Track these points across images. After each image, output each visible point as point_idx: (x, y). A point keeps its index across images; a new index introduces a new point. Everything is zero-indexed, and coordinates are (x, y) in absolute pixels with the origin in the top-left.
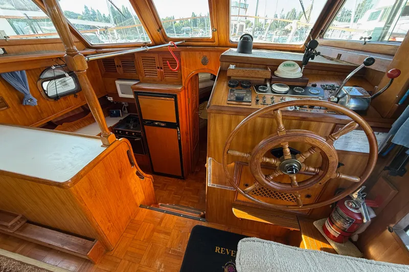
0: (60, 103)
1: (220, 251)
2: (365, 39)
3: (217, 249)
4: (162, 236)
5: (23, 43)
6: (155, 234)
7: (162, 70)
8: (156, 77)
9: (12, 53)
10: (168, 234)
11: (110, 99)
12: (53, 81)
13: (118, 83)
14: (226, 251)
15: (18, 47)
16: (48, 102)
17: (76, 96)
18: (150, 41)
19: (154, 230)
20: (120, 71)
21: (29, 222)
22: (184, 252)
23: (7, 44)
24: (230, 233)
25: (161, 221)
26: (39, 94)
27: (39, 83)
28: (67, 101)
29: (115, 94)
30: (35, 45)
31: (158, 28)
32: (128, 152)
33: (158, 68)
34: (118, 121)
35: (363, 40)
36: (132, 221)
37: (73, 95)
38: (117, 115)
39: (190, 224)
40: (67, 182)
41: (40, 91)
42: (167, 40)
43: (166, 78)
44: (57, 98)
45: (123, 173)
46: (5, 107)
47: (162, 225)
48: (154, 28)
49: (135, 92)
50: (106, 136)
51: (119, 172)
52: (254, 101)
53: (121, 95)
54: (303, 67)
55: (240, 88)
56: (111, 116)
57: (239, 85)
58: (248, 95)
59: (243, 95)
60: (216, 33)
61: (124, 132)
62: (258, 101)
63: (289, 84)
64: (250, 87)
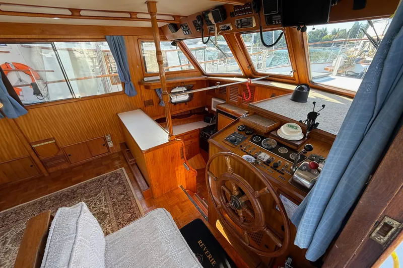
0: (176, 106)
1: (201, 244)
3: (200, 242)
4: (179, 210)
6: (177, 206)
7: (241, 98)
8: (236, 101)
10: (182, 211)
11: (207, 109)
13: (213, 100)
14: (204, 247)
16: (171, 105)
17: (186, 104)
18: (241, 73)
19: (177, 204)
20: (217, 91)
21: (136, 164)
22: (182, 227)
24: (217, 241)
25: (184, 202)
29: (210, 107)
31: (249, 65)
32: (182, 149)
33: (239, 95)
34: (206, 126)
36: (171, 191)
38: (208, 121)
39: (197, 215)
40: (144, 151)
42: (255, 74)
43: (243, 104)
44: (176, 103)
45: (175, 160)
46: (152, 104)
47: (183, 204)
48: (245, 65)
49: (217, 110)
50: (171, 135)
51: (172, 158)
52: (239, 146)
53: (213, 108)
54: (307, 133)
55: (243, 133)
56: (205, 121)
57: (244, 130)
58: (240, 140)
59: (238, 139)
60: (296, 73)
61: (205, 135)
62: (241, 146)
63: (282, 143)
64: (251, 134)
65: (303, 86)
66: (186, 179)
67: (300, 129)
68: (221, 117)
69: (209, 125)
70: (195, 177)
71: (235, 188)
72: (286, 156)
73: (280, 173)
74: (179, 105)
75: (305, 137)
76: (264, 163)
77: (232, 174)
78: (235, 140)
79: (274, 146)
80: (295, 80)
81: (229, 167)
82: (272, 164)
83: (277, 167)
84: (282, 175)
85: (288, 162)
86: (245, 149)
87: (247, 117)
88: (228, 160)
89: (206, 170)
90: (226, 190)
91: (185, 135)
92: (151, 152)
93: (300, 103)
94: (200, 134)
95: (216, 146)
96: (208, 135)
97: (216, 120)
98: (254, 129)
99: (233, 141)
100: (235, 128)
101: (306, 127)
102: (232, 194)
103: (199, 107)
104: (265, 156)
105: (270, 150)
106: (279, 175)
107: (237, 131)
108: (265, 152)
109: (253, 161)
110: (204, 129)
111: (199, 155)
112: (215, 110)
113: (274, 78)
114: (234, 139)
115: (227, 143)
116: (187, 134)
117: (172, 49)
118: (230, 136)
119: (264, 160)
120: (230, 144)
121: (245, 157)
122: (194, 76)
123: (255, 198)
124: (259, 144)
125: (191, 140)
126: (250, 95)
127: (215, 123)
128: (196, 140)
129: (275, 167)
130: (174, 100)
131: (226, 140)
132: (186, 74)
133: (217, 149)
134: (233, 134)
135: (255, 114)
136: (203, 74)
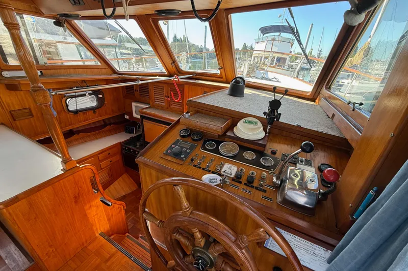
0: (79, 117)
2: (354, 105)
5: (58, 68)
7: (169, 99)
8: (164, 104)
9: (48, 75)
11: (127, 117)
12: (74, 99)
13: (134, 104)
15: (53, 70)
16: (68, 115)
17: (95, 112)
18: (164, 71)
20: (137, 94)
23: (45, 68)
25: (110, 258)
26: (62, 108)
27: (64, 99)
28: (85, 116)
29: (131, 114)
30: (68, 70)
31: (172, 62)
32: (93, 179)
33: (166, 97)
35: (351, 106)
36: (84, 250)
37: (93, 111)
38: (132, 132)
41: (64, 105)
42: (180, 72)
43: (172, 106)
44: (76, 112)
45: (81, 199)
46: (30, 115)
47: (109, 263)
48: (168, 61)
49: (141, 116)
50: (65, 162)
51: (75, 197)
52: (189, 160)
53: (135, 115)
54: (269, 127)
55: (189, 139)
56: (126, 132)
57: (189, 135)
58: (188, 151)
59: (184, 149)
60: (223, 70)
61: (129, 149)
62: (192, 160)
63: (244, 145)
64: (200, 140)
65: (238, 79)
66: (109, 220)
67: (260, 124)
68: (147, 125)
69: (133, 135)
70: (123, 211)
71: (198, 235)
72: (256, 163)
73: (260, 190)
74: (84, 114)
75: (266, 133)
76: (233, 179)
77: (191, 213)
78: (181, 153)
79: (236, 150)
80: (222, 78)
81: (185, 203)
82: (244, 180)
83: (252, 182)
84: (265, 194)
85: (264, 171)
86: (200, 163)
87: (190, 116)
88: (180, 191)
89: (140, 212)
90: (182, 240)
91: (99, 154)
92: (24, 201)
93: (239, 98)
94: (122, 149)
95: (152, 167)
96: (134, 148)
97: (141, 129)
98: (203, 133)
99: (177, 155)
100: (175, 135)
101: (266, 121)
102: (194, 246)
103: (116, 114)
104: (230, 169)
105: (233, 157)
106: (260, 195)
107: (179, 138)
108: (228, 162)
109: (219, 182)
110: (127, 142)
111: (125, 176)
112: (139, 117)
113: (201, 77)
114: (177, 151)
115: (169, 158)
116: (102, 153)
117: (65, 41)
118: (171, 148)
119: (233, 176)
120: (174, 160)
121: (206, 178)
122: (102, 74)
123: (241, 249)
124: (216, 151)
125: (111, 159)
126: (180, 94)
127: (141, 133)
128: (117, 158)
129: (250, 182)
130: (72, 107)
131: (167, 154)
132: (89, 70)
133: (154, 173)
134: (176, 143)
135: (197, 112)
136: (114, 72)
